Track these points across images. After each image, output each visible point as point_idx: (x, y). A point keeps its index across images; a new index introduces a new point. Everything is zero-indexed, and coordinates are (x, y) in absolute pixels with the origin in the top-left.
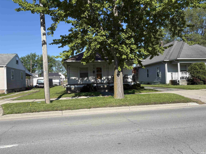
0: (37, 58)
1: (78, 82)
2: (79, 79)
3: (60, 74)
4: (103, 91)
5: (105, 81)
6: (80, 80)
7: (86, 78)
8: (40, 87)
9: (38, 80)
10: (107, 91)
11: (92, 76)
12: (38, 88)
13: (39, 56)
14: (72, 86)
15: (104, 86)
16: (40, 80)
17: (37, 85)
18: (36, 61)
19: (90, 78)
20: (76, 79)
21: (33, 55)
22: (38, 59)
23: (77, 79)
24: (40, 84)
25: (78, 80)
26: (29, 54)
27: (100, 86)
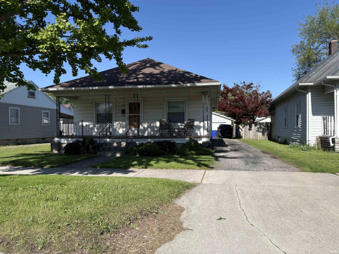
1: (92, 133)
2: (94, 126)
4: (110, 155)
5: (147, 132)
6: (97, 129)
10: (118, 155)
11: (119, 121)
14: (63, 140)
15: (119, 144)
19: (116, 124)
20: (89, 125)
23: (91, 126)
25: (92, 129)
27: (111, 144)
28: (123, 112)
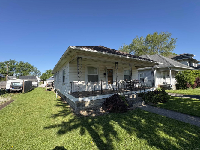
0: (15, 64)
3: (37, 77)
7: (95, 84)
8: (15, 92)
9: (13, 82)
10: (143, 104)
12: (11, 92)
13: (18, 62)
14: (86, 98)
16: (15, 83)
17: (11, 89)
18: (15, 66)
21: (12, 61)
22: (17, 65)
24: (15, 88)
26: (8, 60)
28: (105, 74)
